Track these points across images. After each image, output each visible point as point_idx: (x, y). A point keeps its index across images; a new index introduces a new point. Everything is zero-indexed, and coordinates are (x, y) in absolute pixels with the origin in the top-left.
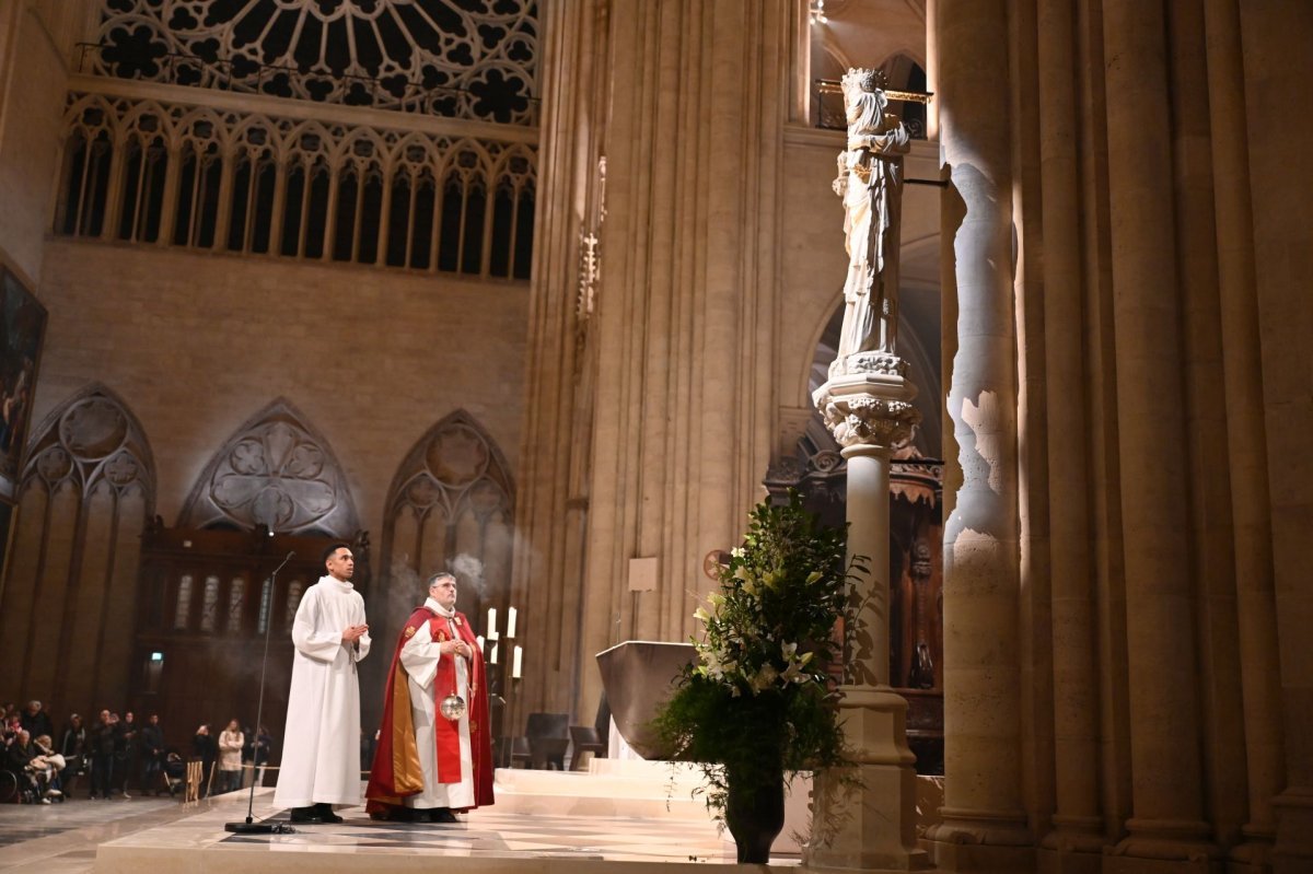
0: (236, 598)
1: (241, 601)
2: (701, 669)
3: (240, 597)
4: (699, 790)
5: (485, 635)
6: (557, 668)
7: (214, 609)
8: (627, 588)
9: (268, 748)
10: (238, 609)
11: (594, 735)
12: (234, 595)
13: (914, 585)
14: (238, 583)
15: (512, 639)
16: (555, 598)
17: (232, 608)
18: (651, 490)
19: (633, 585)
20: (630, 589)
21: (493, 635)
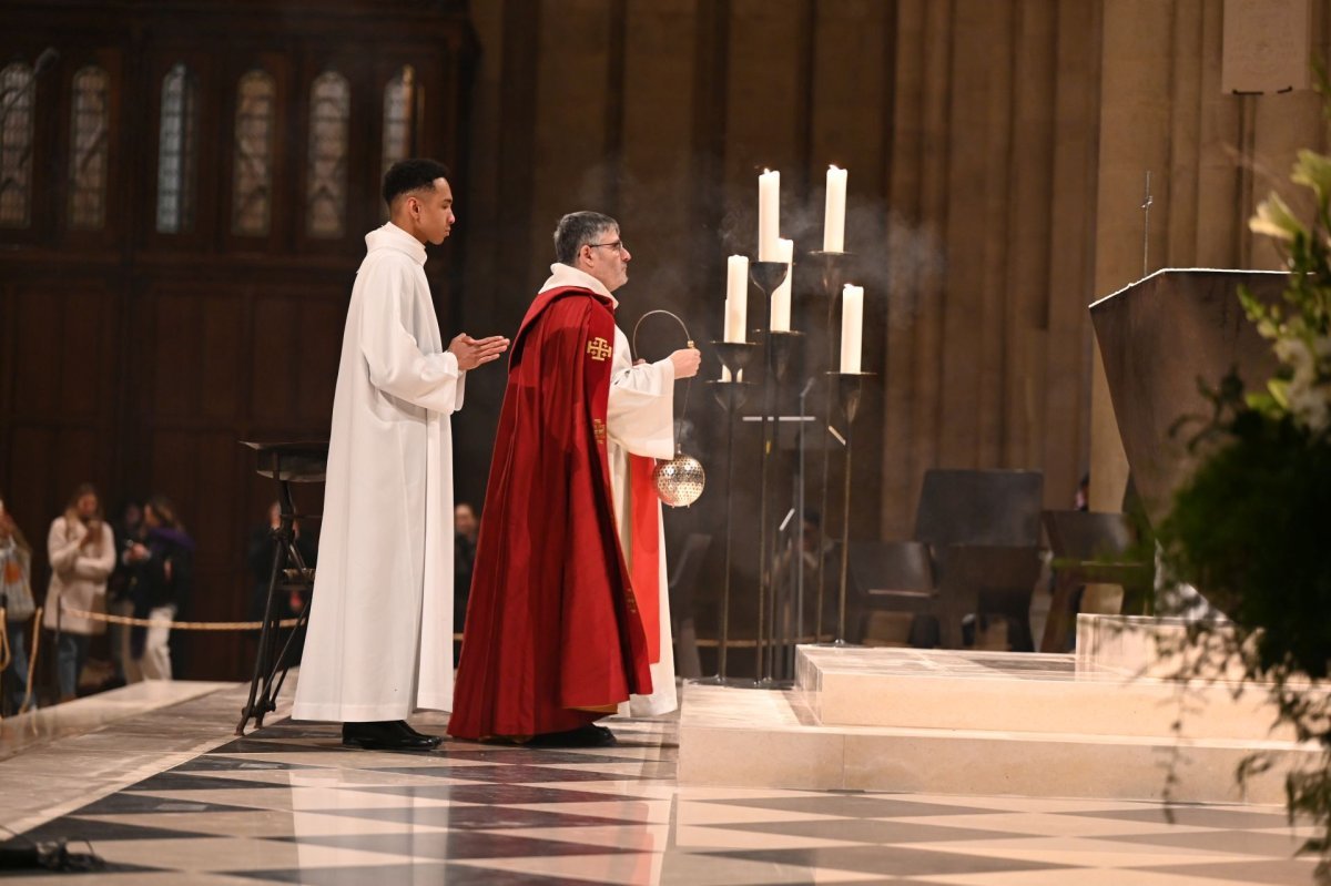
0: (88, 131)
1: (104, 135)
2: (1277, 389)
3: (100, 125)
4: (1258, 763)
5: (750, 250)
6: (1042, 320)
7: (29, 163)
8: (1219, 83)
9: (168, 566)
10: (97, 162)
11: (1121, 536)
12: (82, 121)
14: (90, 84)
15: (835, 257)
16: (1030, 109)
17: (79, 159)
19: (1235, 76)
20: (1227, 89)
21: (777, 248)
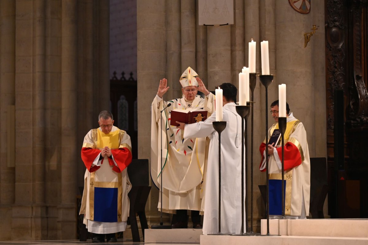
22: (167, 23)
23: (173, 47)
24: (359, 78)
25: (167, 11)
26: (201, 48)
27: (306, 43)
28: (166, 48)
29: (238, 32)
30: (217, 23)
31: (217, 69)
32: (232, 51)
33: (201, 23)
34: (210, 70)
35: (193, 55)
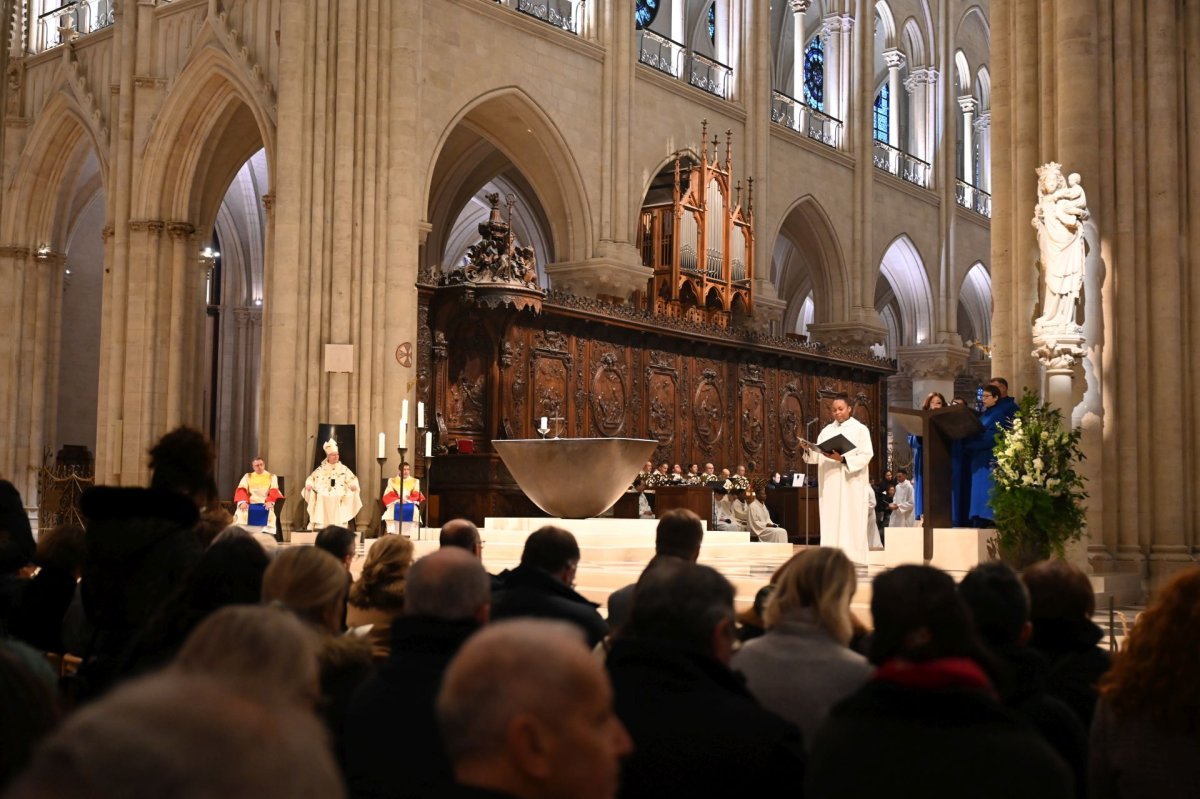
13: (501, 372)
18: (342, 284)
19: (328, 367)
22: (297, 368)
23: (302, 387)
24: (439, 415)
25: (297, 358)
26: (324, 389)
27: (408, 390)
28: (295, 387)
29: (355, 378)
30: (339, 370)
31: (338, 406)
32: (349, 393)
33: (327, 370)
34: (331, 407)
35: (317, 395)
